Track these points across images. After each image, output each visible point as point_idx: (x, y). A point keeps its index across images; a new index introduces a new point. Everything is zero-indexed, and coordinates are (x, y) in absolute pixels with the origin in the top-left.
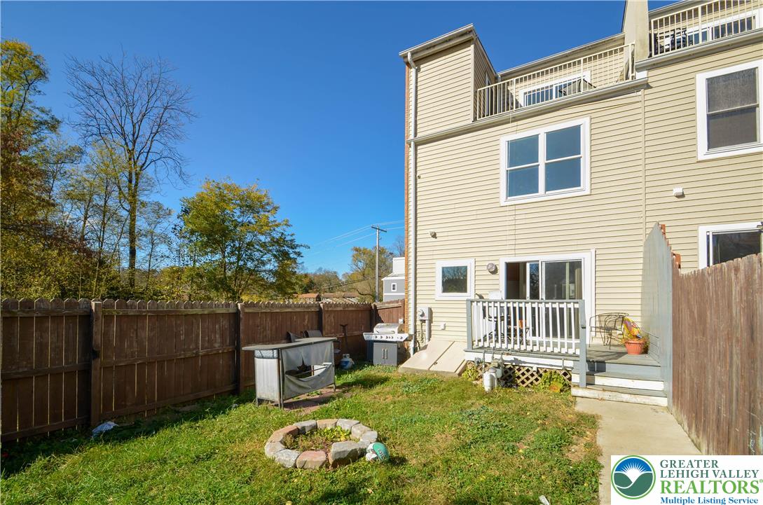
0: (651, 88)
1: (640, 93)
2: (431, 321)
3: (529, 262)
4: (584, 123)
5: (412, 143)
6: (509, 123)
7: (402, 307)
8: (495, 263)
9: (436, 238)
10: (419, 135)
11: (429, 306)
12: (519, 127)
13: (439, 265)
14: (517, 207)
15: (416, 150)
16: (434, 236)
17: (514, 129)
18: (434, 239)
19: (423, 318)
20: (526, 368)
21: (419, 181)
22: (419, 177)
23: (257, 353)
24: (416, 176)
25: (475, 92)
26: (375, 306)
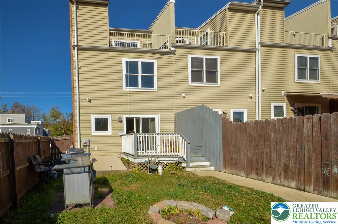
0: (176, 55)
1: (173, 56)
2: (89, 146)
3: (135, 117)
4: (155, 62)
5: (76, 48)
6: (127, 52)
7: (72, 139)
8: (121, 117)
9: (91, 102)
10: (79, 44)
11: (88, 138)
12: (130, 56)
13: (93, 117)
14: (131, 92)
15: (78, 52)
16: (90, 101)
17: (128, 56)
18: (90, 103)
19: (86, 145)
20: (161, 163)
21: (80, 70)
22: (80, 68)
23: (66, 171)
24: (78, 67)
25: (109, 32)
26: (53, 139)
